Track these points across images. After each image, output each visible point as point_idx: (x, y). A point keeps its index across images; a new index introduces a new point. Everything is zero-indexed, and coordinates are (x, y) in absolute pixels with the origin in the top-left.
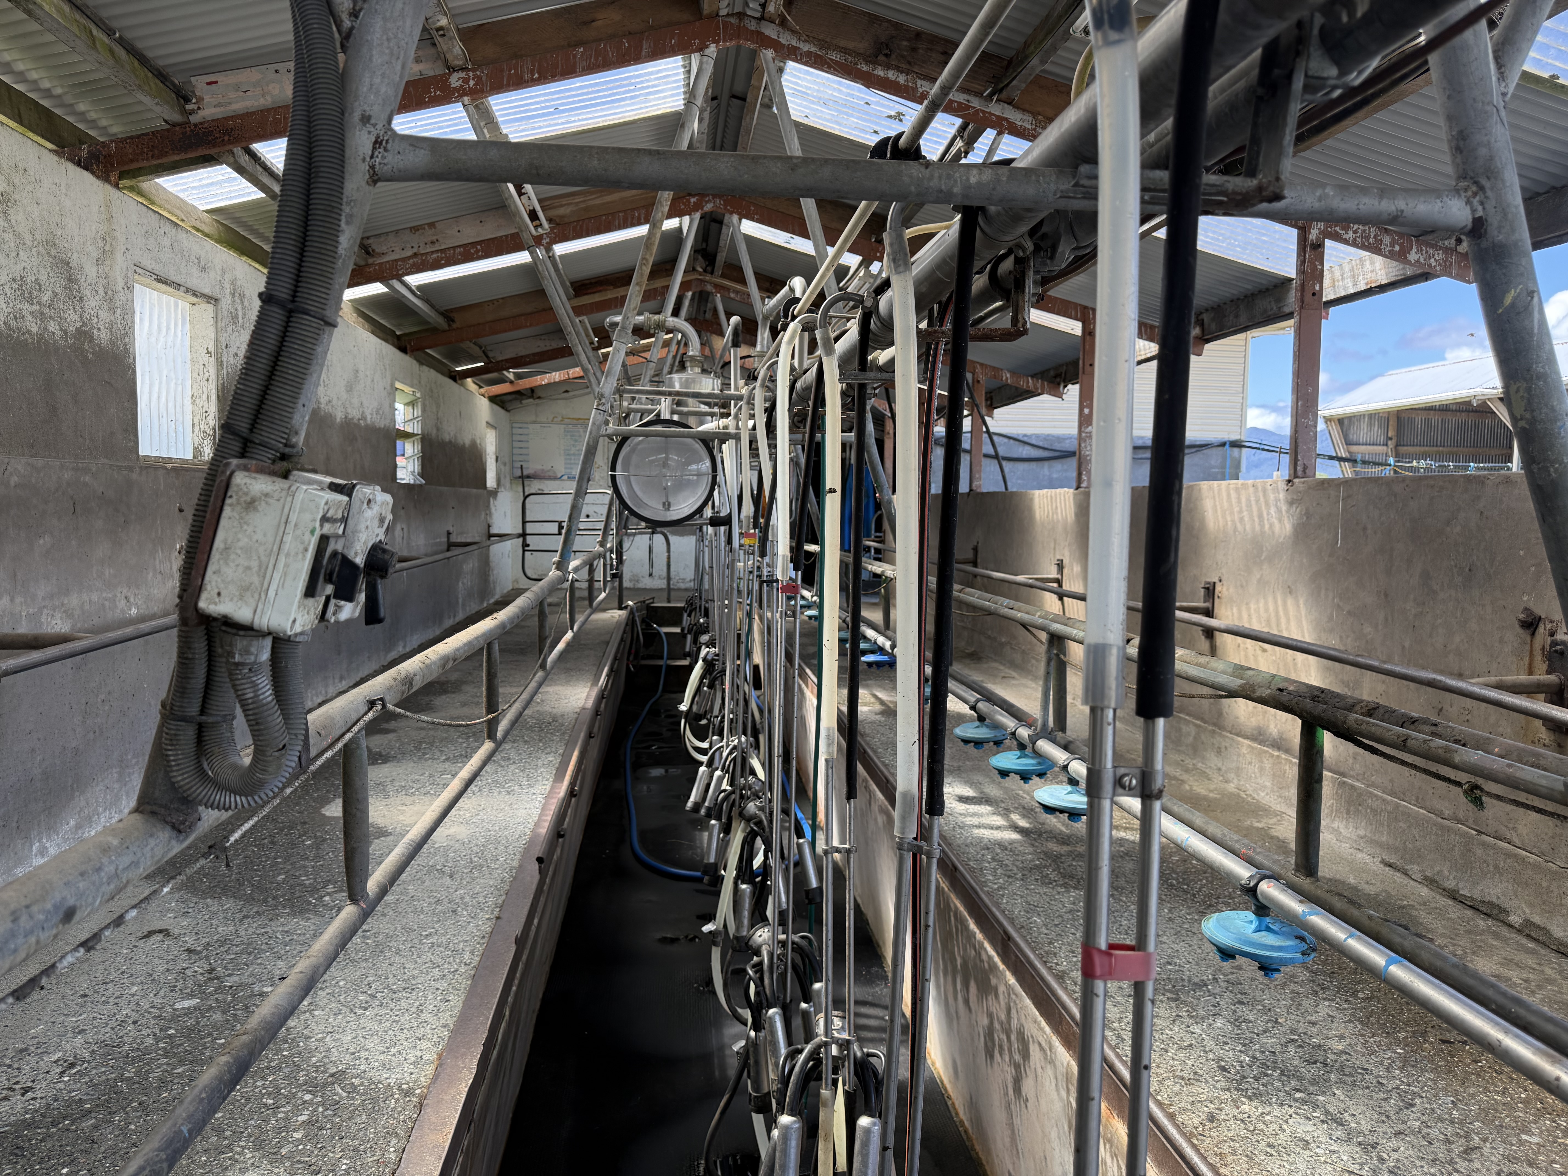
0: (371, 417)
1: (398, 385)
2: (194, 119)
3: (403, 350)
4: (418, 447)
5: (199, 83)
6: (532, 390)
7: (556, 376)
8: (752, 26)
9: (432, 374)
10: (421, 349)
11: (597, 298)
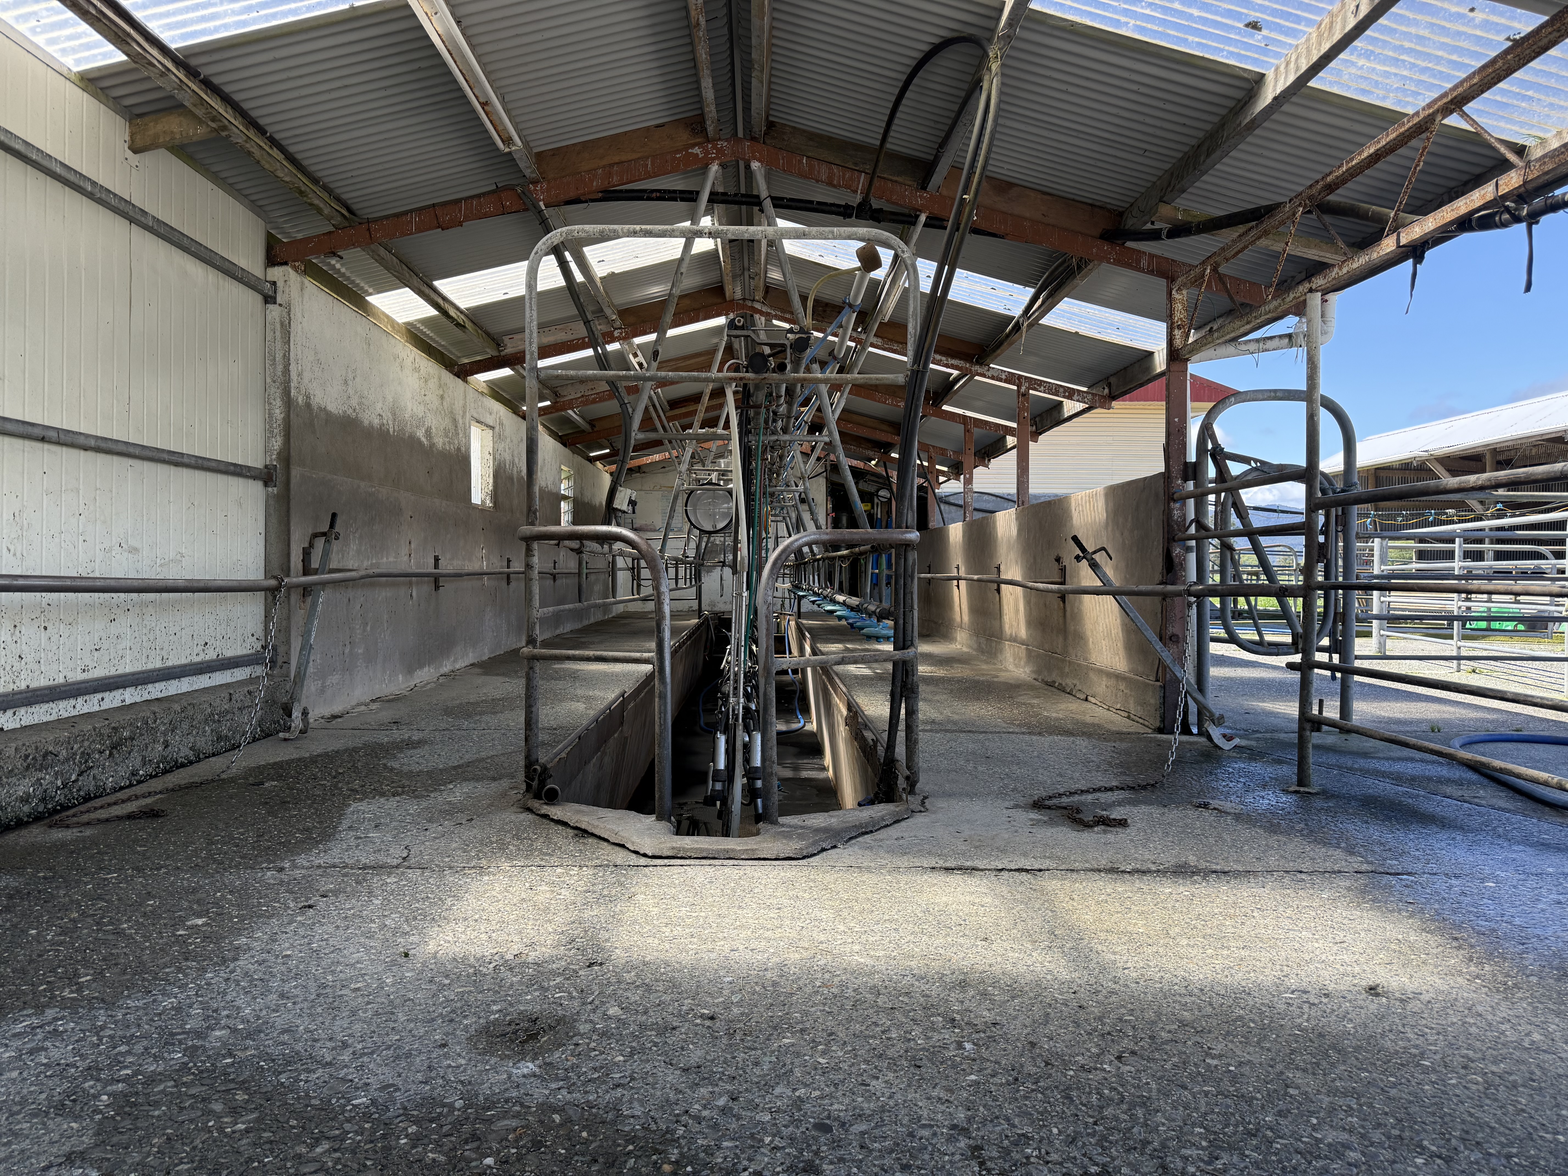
0: (551, 487)
1: (563, 467)
2: (503, 353)
3: (564, 445)
4: (571, 505)
5: (506, 339)
6: (639, 467)
7: (657, 457)
8: (749, 304)
9: (578, 459)
10: (574, 444)
11: (683, 410)
